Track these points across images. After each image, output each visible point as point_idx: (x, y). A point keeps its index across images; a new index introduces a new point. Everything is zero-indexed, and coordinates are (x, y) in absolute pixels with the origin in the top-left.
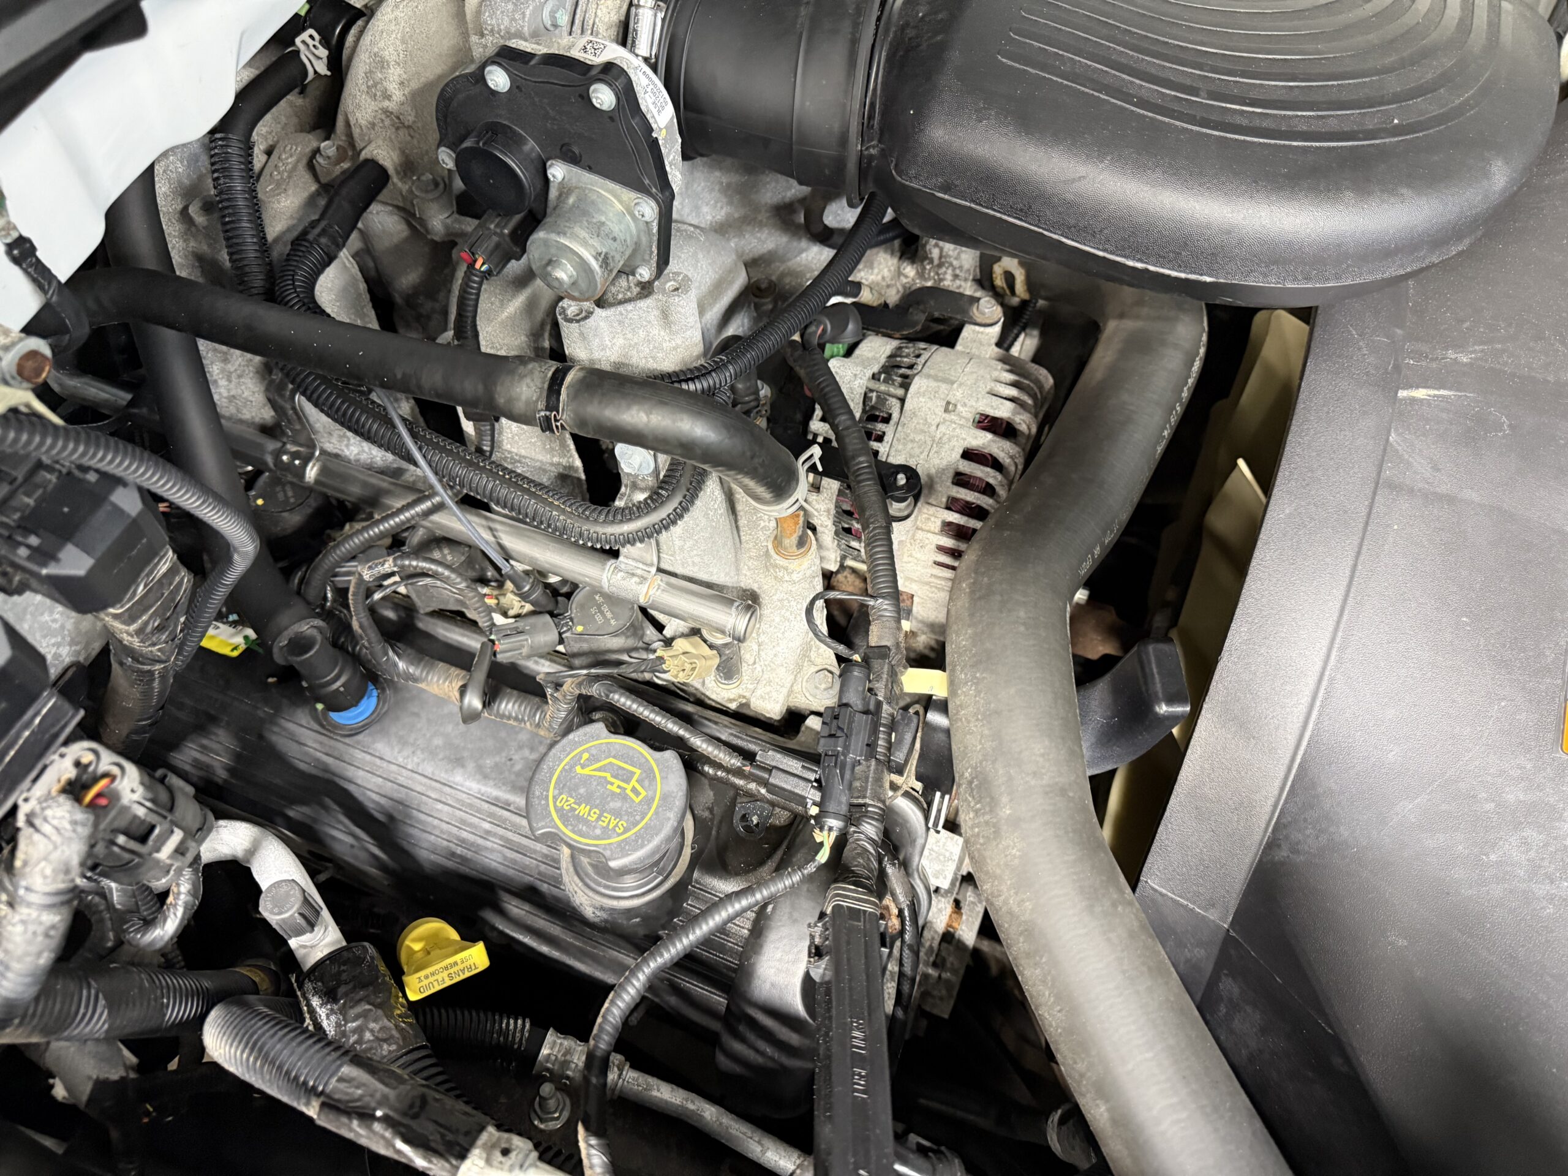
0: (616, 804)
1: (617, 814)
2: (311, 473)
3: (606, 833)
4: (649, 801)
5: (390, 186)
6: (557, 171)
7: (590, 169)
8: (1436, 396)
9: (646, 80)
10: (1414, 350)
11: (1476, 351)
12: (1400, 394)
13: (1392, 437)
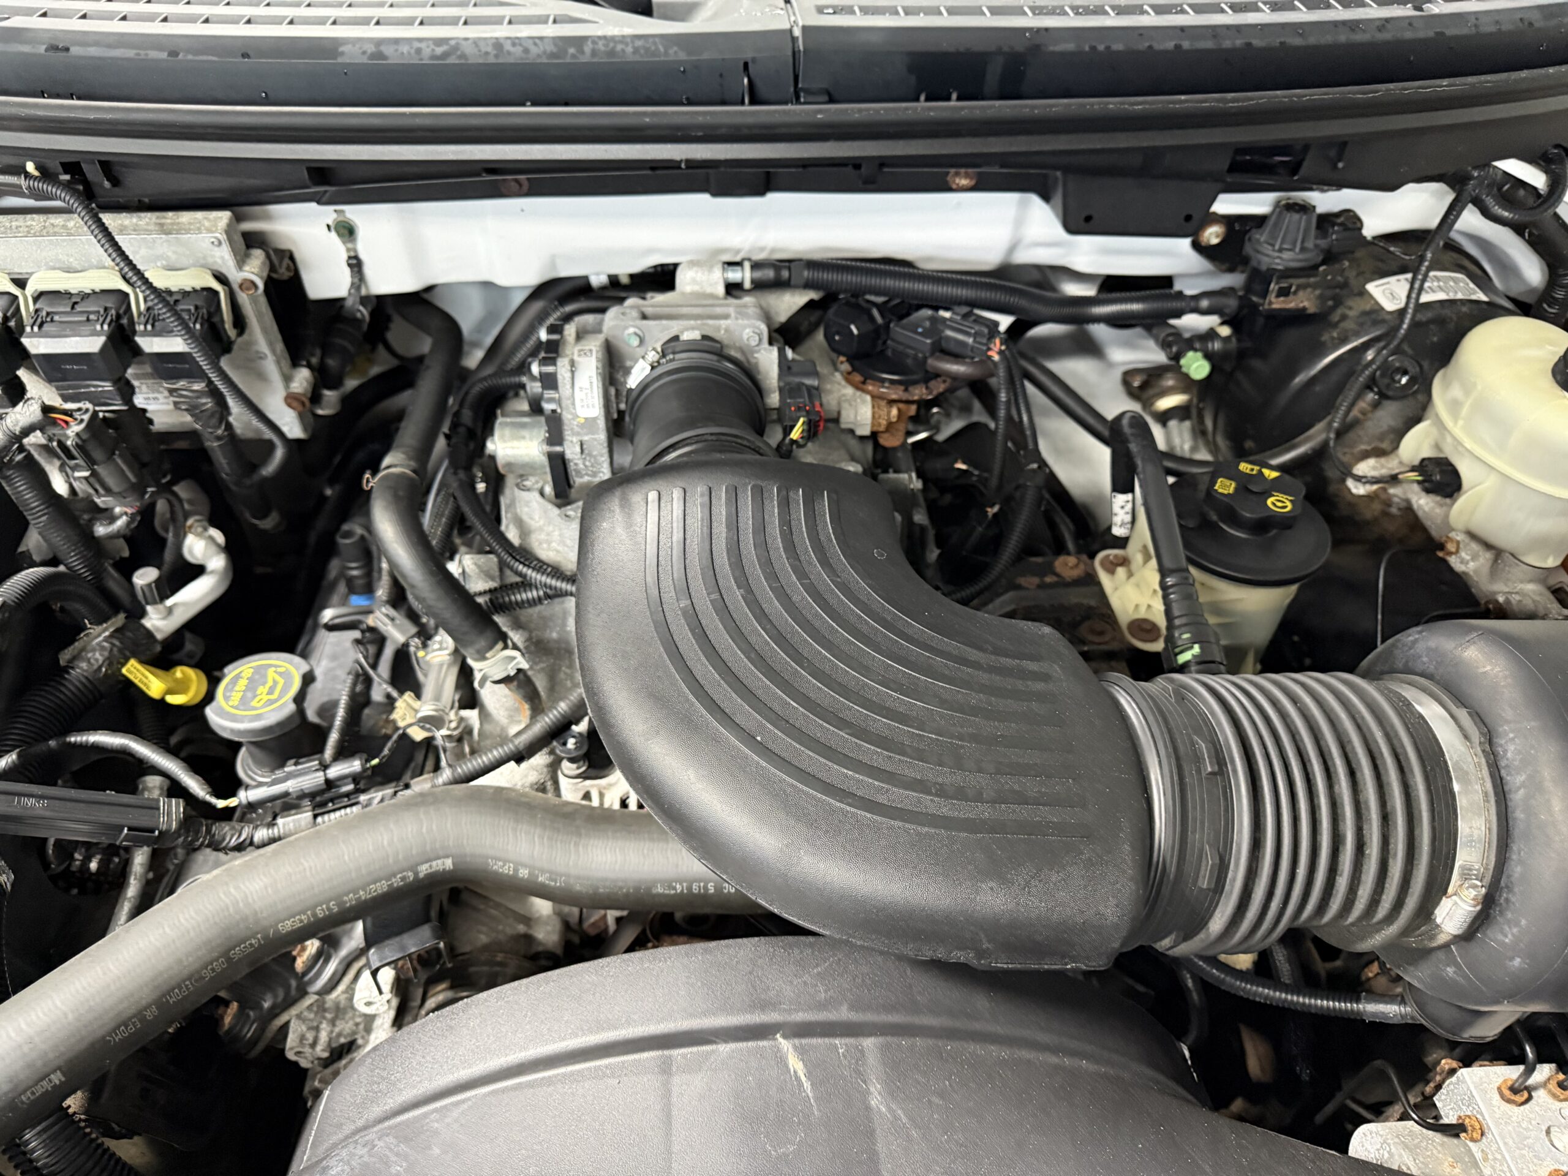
0: (249, 695)
1: (242, 698)
3: (227, 698)
4: (254, 709)
8: (798, 1078)
9: (587, 385)
10: (862, 1052)
11: (889, 1109)
12: (785, 1044)
13: (724, 1049)
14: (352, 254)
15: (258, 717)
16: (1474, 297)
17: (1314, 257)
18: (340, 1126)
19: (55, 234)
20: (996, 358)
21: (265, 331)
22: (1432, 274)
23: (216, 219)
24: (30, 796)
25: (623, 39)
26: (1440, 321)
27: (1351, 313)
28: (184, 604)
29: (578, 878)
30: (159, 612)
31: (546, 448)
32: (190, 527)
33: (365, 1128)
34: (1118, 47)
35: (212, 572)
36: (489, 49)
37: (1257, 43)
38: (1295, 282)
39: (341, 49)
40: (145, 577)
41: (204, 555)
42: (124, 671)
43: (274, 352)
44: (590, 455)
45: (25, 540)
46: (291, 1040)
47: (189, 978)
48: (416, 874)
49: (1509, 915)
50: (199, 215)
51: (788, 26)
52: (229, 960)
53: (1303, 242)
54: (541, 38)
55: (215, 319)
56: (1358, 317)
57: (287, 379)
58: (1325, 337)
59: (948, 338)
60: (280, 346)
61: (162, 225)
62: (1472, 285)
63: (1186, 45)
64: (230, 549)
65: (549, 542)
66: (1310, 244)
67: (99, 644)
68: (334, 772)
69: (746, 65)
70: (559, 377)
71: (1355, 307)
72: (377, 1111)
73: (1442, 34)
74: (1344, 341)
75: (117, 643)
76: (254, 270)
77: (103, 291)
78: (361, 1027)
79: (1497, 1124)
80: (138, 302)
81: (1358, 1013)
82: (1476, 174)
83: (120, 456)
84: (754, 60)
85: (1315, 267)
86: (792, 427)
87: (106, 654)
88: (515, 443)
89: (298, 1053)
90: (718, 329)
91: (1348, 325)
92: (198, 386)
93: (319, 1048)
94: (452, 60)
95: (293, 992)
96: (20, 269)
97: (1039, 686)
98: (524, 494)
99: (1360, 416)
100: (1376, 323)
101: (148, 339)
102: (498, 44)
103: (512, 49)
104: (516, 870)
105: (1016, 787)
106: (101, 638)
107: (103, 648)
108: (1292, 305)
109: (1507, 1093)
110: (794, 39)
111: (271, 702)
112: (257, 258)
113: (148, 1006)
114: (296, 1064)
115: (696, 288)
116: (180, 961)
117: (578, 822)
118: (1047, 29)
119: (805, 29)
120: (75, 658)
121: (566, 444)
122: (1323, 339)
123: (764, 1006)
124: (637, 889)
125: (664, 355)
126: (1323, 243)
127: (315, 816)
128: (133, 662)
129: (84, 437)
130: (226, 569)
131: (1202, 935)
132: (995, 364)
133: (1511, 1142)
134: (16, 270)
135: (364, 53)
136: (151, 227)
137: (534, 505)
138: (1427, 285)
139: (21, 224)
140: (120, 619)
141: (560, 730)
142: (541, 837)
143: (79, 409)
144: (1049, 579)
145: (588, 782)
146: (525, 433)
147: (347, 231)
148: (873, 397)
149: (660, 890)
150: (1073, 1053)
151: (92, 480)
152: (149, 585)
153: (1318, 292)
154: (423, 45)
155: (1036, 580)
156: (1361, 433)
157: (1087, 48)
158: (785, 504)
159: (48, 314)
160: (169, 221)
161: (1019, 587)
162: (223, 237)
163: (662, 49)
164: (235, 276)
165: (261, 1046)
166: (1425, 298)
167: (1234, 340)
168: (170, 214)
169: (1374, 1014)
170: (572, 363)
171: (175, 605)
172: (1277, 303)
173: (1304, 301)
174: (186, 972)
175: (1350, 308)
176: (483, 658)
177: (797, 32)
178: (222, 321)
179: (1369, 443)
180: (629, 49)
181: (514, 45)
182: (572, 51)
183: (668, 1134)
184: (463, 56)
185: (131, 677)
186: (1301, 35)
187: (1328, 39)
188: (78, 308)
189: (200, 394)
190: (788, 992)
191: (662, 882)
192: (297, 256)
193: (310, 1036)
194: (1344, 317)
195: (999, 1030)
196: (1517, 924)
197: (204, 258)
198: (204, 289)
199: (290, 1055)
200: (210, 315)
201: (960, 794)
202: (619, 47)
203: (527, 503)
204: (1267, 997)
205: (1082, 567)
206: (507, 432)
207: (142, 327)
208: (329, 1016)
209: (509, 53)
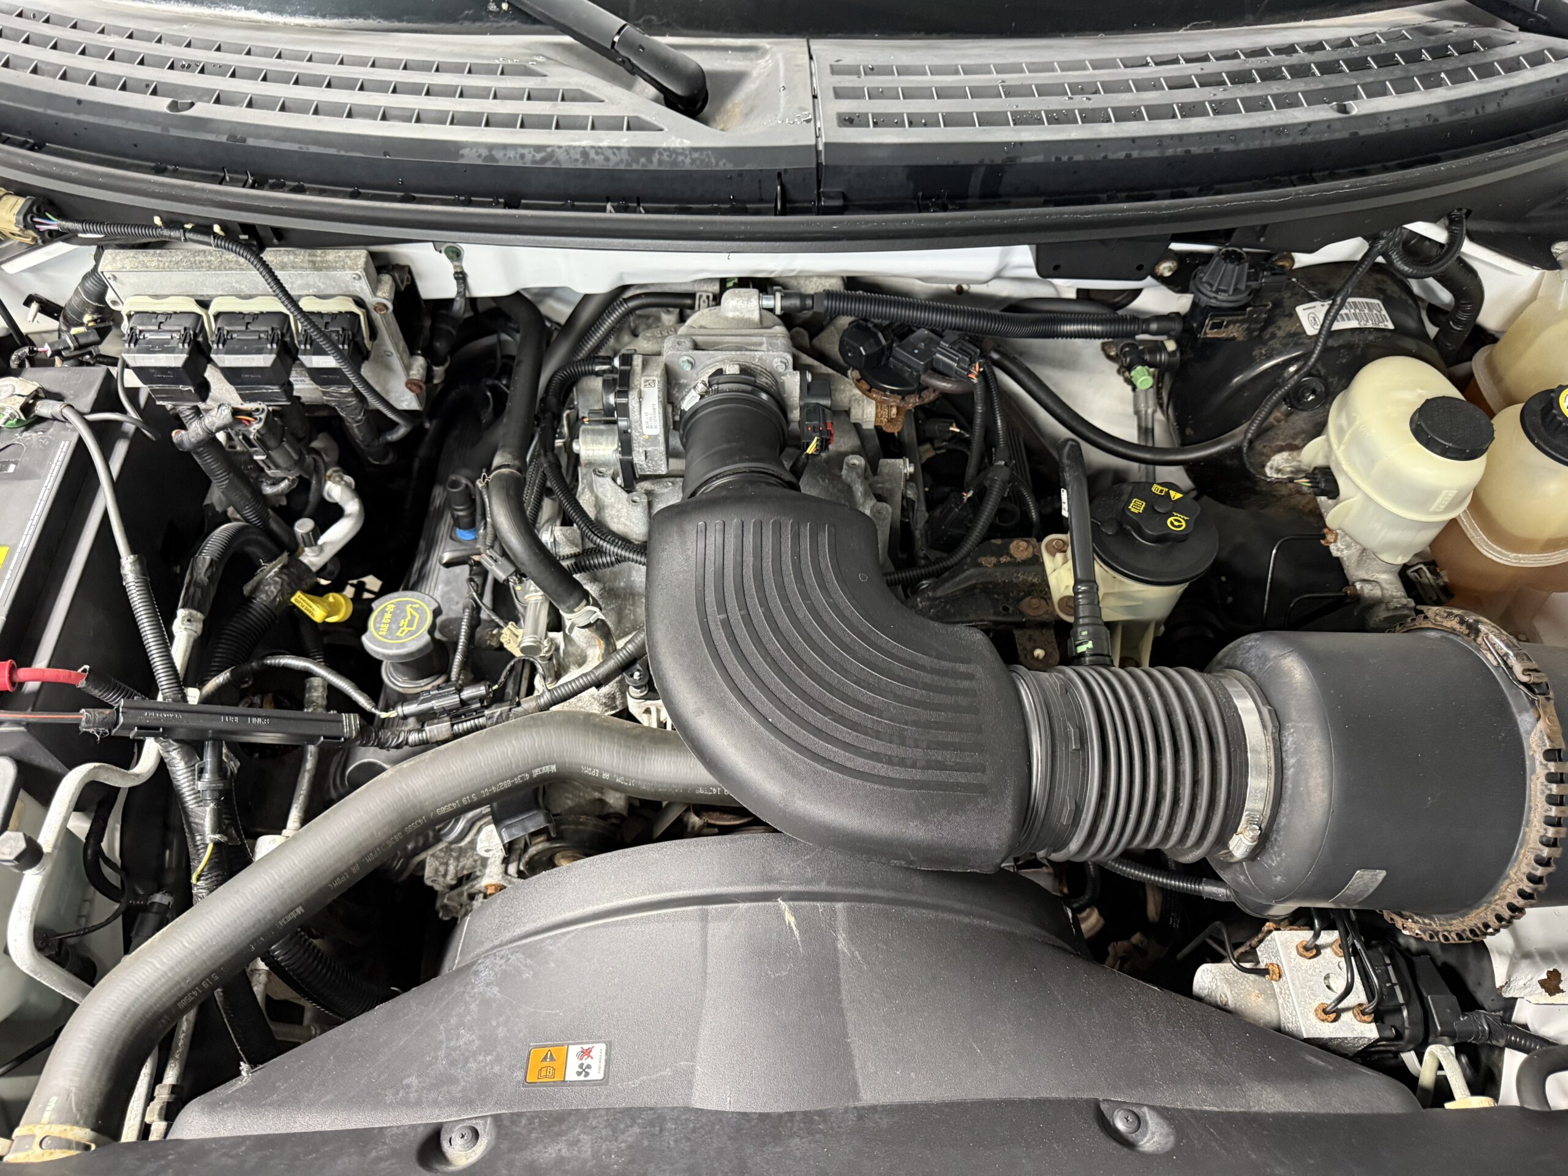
0: (394, 626)
1: (389, 629)
3: (377, 629)
4: (399, 638)
8: (791, 928)
9: (650, 411)
10: (834, 911)
11: (852, 953)
12: (783, 905)
13: (743, 906)
14: (459, 270)
15: (403, 645)
16: (1382, 326)
17: (1242, 297)
18: (482, 943)
19: (231, 269)
20: (975, 380)
21: (391, 336)
22: (1350, 300)
23: (356, 256)
24: (257, 716)
25: (683, 151)
26: (1350, 347)
27: (1280, 333)
28: (332, 543)
29: (644, 780)
30: (314, 551)
31: (619, 456)
32: (330, 477)
33: (501, 945)
34: (1079, 157)
35: (350, 515)
36: (578, 156)
37: (1195, 150)
38: (1226, 319)
39: (461, 152)
40: (304, 526)
41: (341, 497)
42: (293, 600)
43: (398, 351)
44: (652, 460)
45: (209, 495)
46: (428, 872)
47: (379, 846)
48: (531, 775)
49: (1276, 849)
50: (342, 253)
51: (813, 142)
52: (404, 833)
53: (1236, 284)
54: (619, 148)
55: (358, 339)
56: (1284, 338)
57: (408, 368)
58: (1256, 353)
59: (938, 360)
60: (402, 344)
61: (314, 262)
62: (1384, 312)
63: (1135, 154)
64: (360, 492)
65: (619, 517)
66: (1242, 287)
67: (272, 578)
68: (467, 693)
69: (779, 175)
70: (630, 407)
71: (1284, 327)
72: (508, 935)
73: (1356, 133)
74: (1269, 358)
75: (284, 577)
76: (384, 294)
77: (268, 313)
78: (479, 863)
79: (1291, 970)
80: (297, 326)
81: (1199, 891)
82: (1385, 235)
83: (287, 442)
84: (786, 171)
85: (1244, 307)
86: (808, 445)
87: (279, 587)
88: (595, 447)
89: (433, 881)
90: (754, 358)
91: (1275, 344)
92: (346, 390)
93: (449, 878)
94: (549, 165)
95: (431, 839)
96: (204, 292)
97: (966, 684)
98: (600, 479)
99: (1276, 423)
100: (1297, 345)
101: (309, 357)
102: (584, 152)
103: (596, 157)
104: (600, 774)
105: (940, 758)
106: (272, 573)
107: (276, 582)
108: (1224, 335)
109: (1301, 950)
110: (818, 153)
111: (411, 633)
112: (387, 283)
113: (354, 865)
114: (431, 888)
115: (737, 314)
116: (372, 835)
117: (644, 742)
118: (1021, 143)
119: (826, 145)
120: (256, 589)
121: (634, 454)
122: (1254, 353)
123: (770, 880)
124: (685, 790)
125: (710, 386)
126: (1254, 284)
127: (452, 725)
128: (299, 594)
129: (263, 432)
130: (360, 511)
131: (1065, 851)
132: (974, 385)
133: (1297, 983)
134: (199, 293)
135: (480, 156)
136: (306, 265)
137: (608, 487)
138: (1343, 312)
139: (203, 259)
140: (284, 557)
141: (626, 666)
142: (618, 752)
143: (257, 410)
144: (1003, 560)
145: (649, 702)
146: (602, 439)
147: (455, 255)
148: (877, 402)
149: (701, 792)
150: (981, 917)
151: (268, 461)
152: (308, 534)
153: (1245, 326)
154: (526, 151)
155: (994, 560)
156: (1279, 432)
157: (1053, 160)
158: (796, 537)
159: (228, 332)
160: (319, 259)
161: (980, 565)
162: (362, 274)
163: (713, 160)
164: (370, 299)
165: (406, 875)
166: (1337, 326)
167: (1178, 355)
168: (319, 252)
169: (1211, 894)
170: (640, 397)
171: (324, 543)
172: (1211, 334)
173: (1235, 331)
174: (377, 842)
175: (1280, 328)
176: (572, 612)
177: (821, 147)
178: (363, 338)
179: (1284, 440)
180: (688, 160)
181: (597, 153)
182: (643, 160)
183: (705, 960)
184: (557, 162)
185: (299, 605)
186: (1233, 141)
187: (1255, 144)
188: (251, 327)
189: (347, 395)
190: (786, 871)
191: (704, 787)
192: (413, 269)
193: (442, 869)
194: (1273, 336)
195: (928, 900)
196: (1280, 855)
197: (347, 287)
198: (347, 313)
199: (428, 882)
200: (354, 335)
201: (902, 763)
202: (680, 158)
203: (602, 486)
204: (1137, 876)
205: (1031, 549)
206: (589, 438)
207: (303, 347)
208: (454, 854)
209: (593, 160)
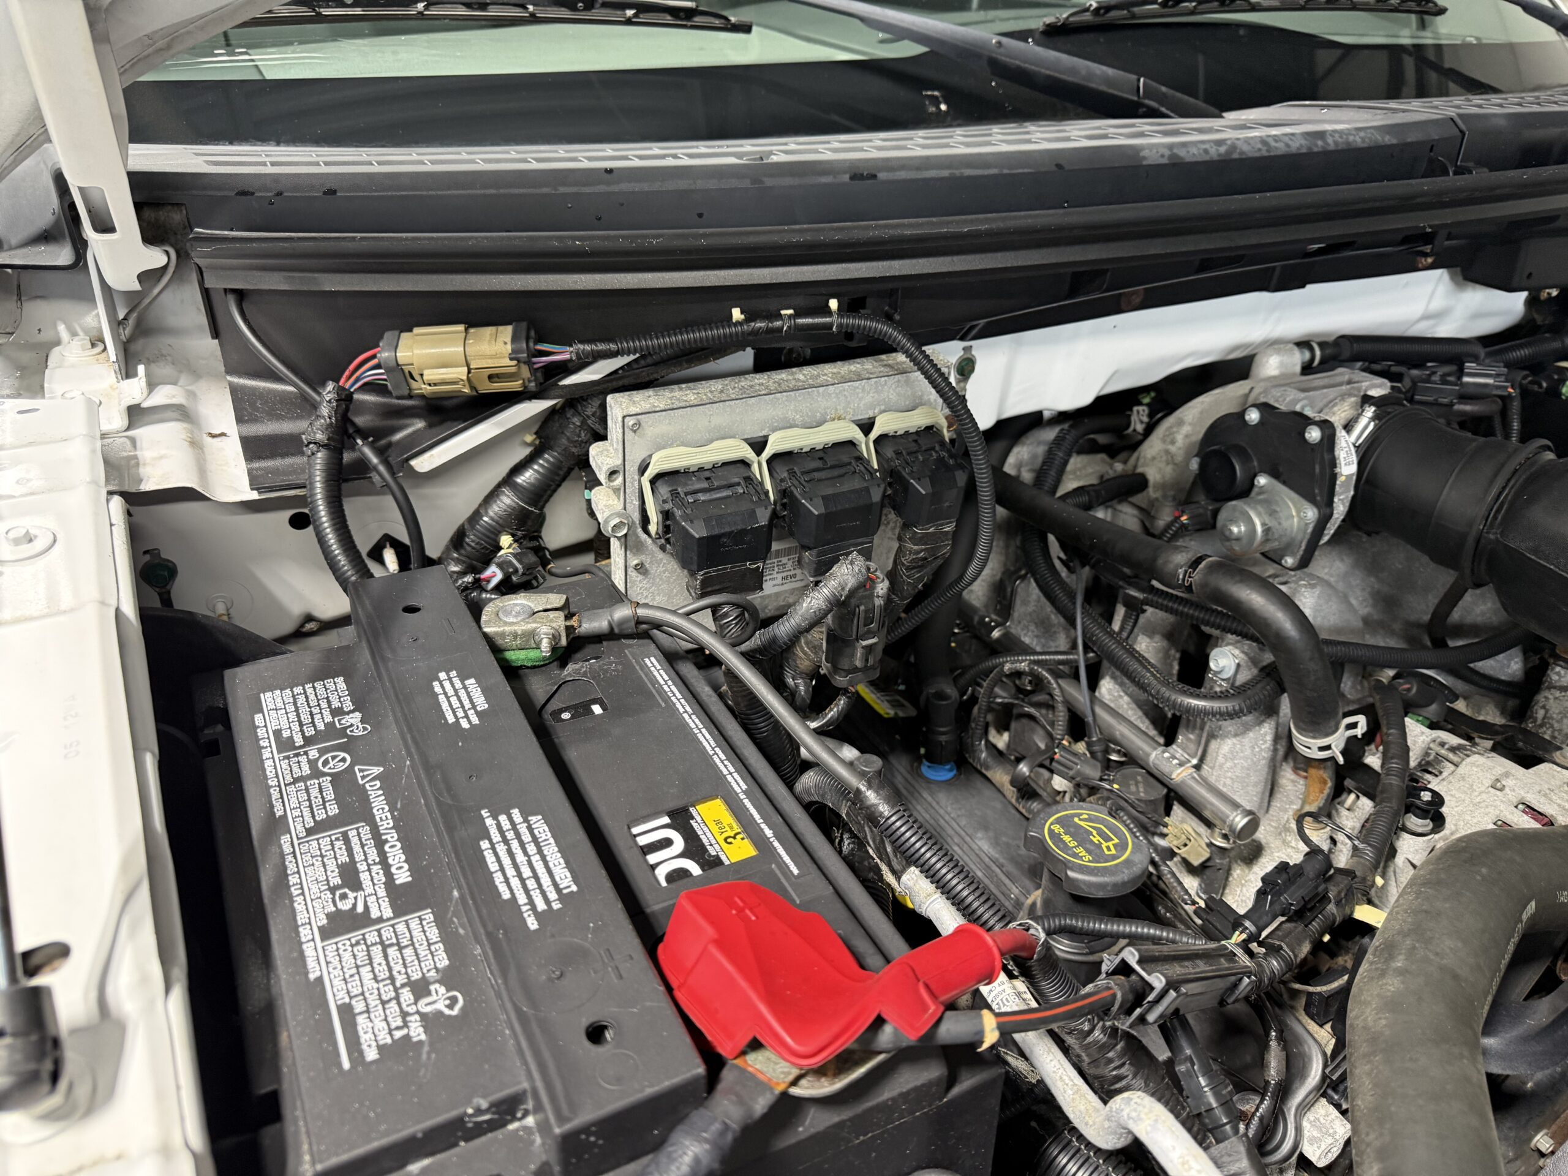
1: (1089, 851)
2: (996, 634)
3: (1075, 855)
4: (1114, 857)
5: (1144, 493)
6: (1262, 480)
7: (1284, 483)
25: (1351, 133)
39: (1141, 154)
69: (1432, 147)
92: (949, 527)
110: (1456, 124)
119: (1459, 116)
134: (754, 432)
135: (1163, 156)
151: (875, 647)
159: (803, 473)
163: (1379, 137)
177: (1456, 118)
180: (1358, 138)
181: (1276, 141)
182: (1320, 143)
188: (828, 463)
189: (947, 536)
198: (928, 428)
209: (1275, 147)
